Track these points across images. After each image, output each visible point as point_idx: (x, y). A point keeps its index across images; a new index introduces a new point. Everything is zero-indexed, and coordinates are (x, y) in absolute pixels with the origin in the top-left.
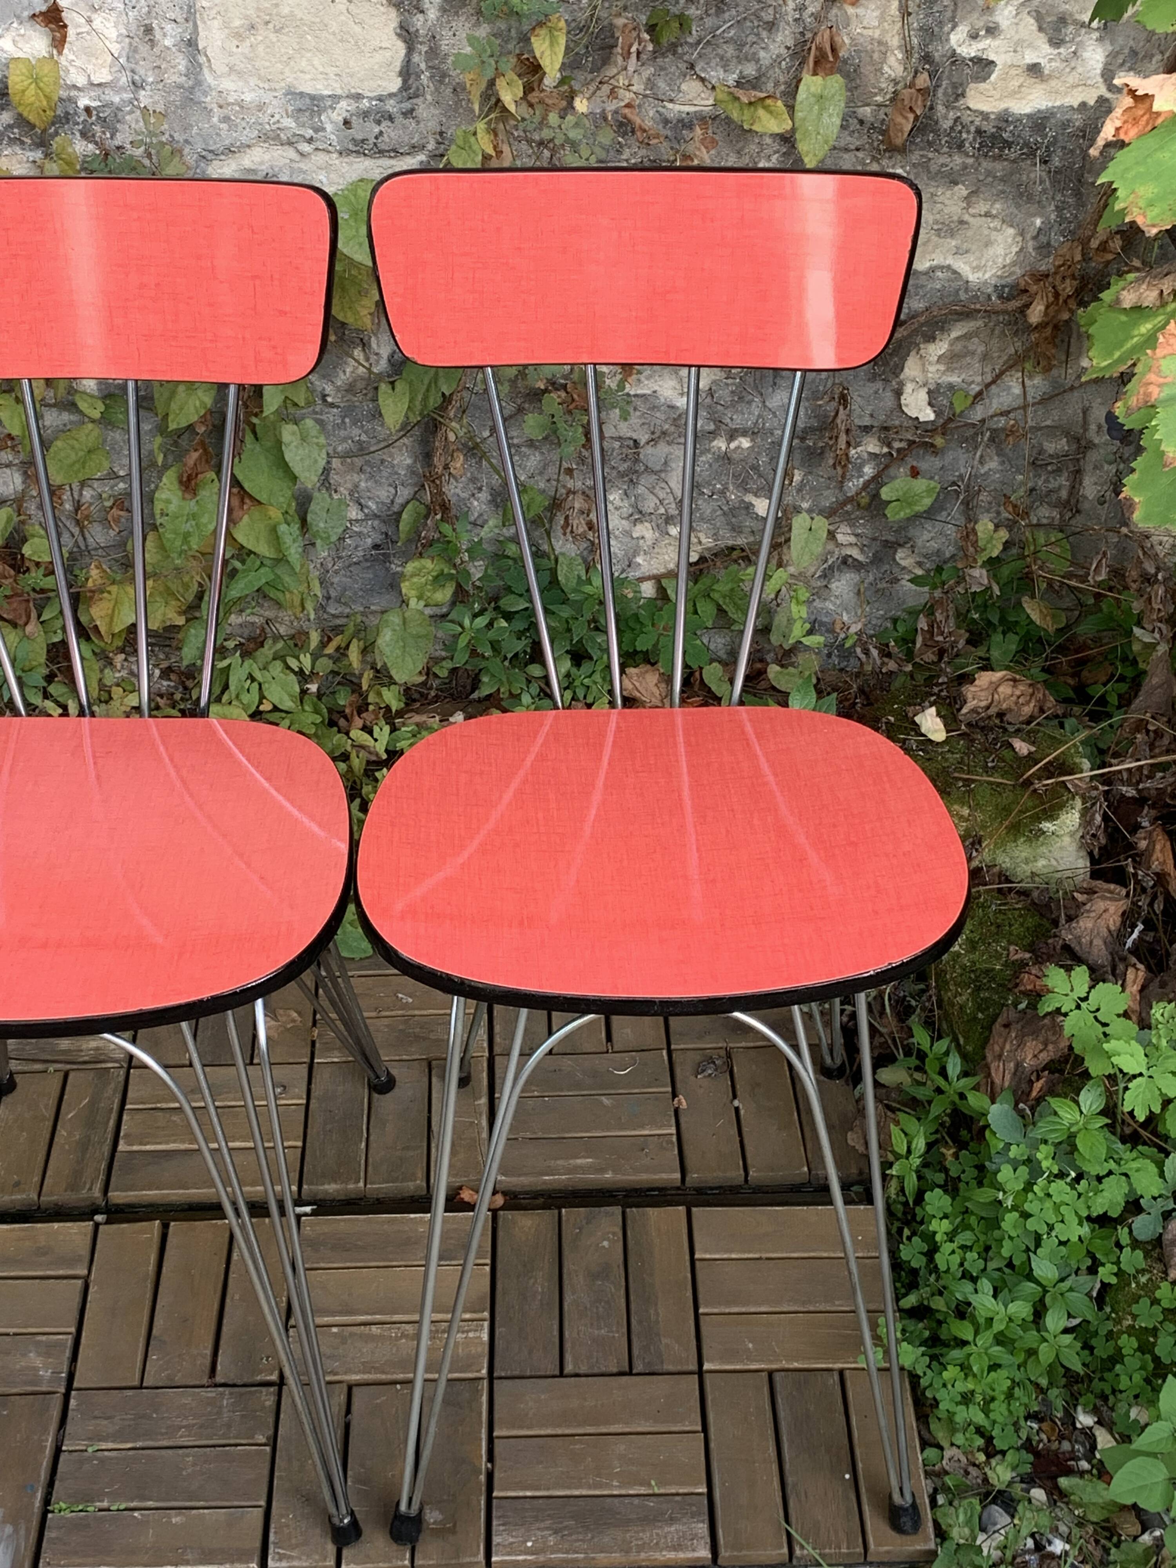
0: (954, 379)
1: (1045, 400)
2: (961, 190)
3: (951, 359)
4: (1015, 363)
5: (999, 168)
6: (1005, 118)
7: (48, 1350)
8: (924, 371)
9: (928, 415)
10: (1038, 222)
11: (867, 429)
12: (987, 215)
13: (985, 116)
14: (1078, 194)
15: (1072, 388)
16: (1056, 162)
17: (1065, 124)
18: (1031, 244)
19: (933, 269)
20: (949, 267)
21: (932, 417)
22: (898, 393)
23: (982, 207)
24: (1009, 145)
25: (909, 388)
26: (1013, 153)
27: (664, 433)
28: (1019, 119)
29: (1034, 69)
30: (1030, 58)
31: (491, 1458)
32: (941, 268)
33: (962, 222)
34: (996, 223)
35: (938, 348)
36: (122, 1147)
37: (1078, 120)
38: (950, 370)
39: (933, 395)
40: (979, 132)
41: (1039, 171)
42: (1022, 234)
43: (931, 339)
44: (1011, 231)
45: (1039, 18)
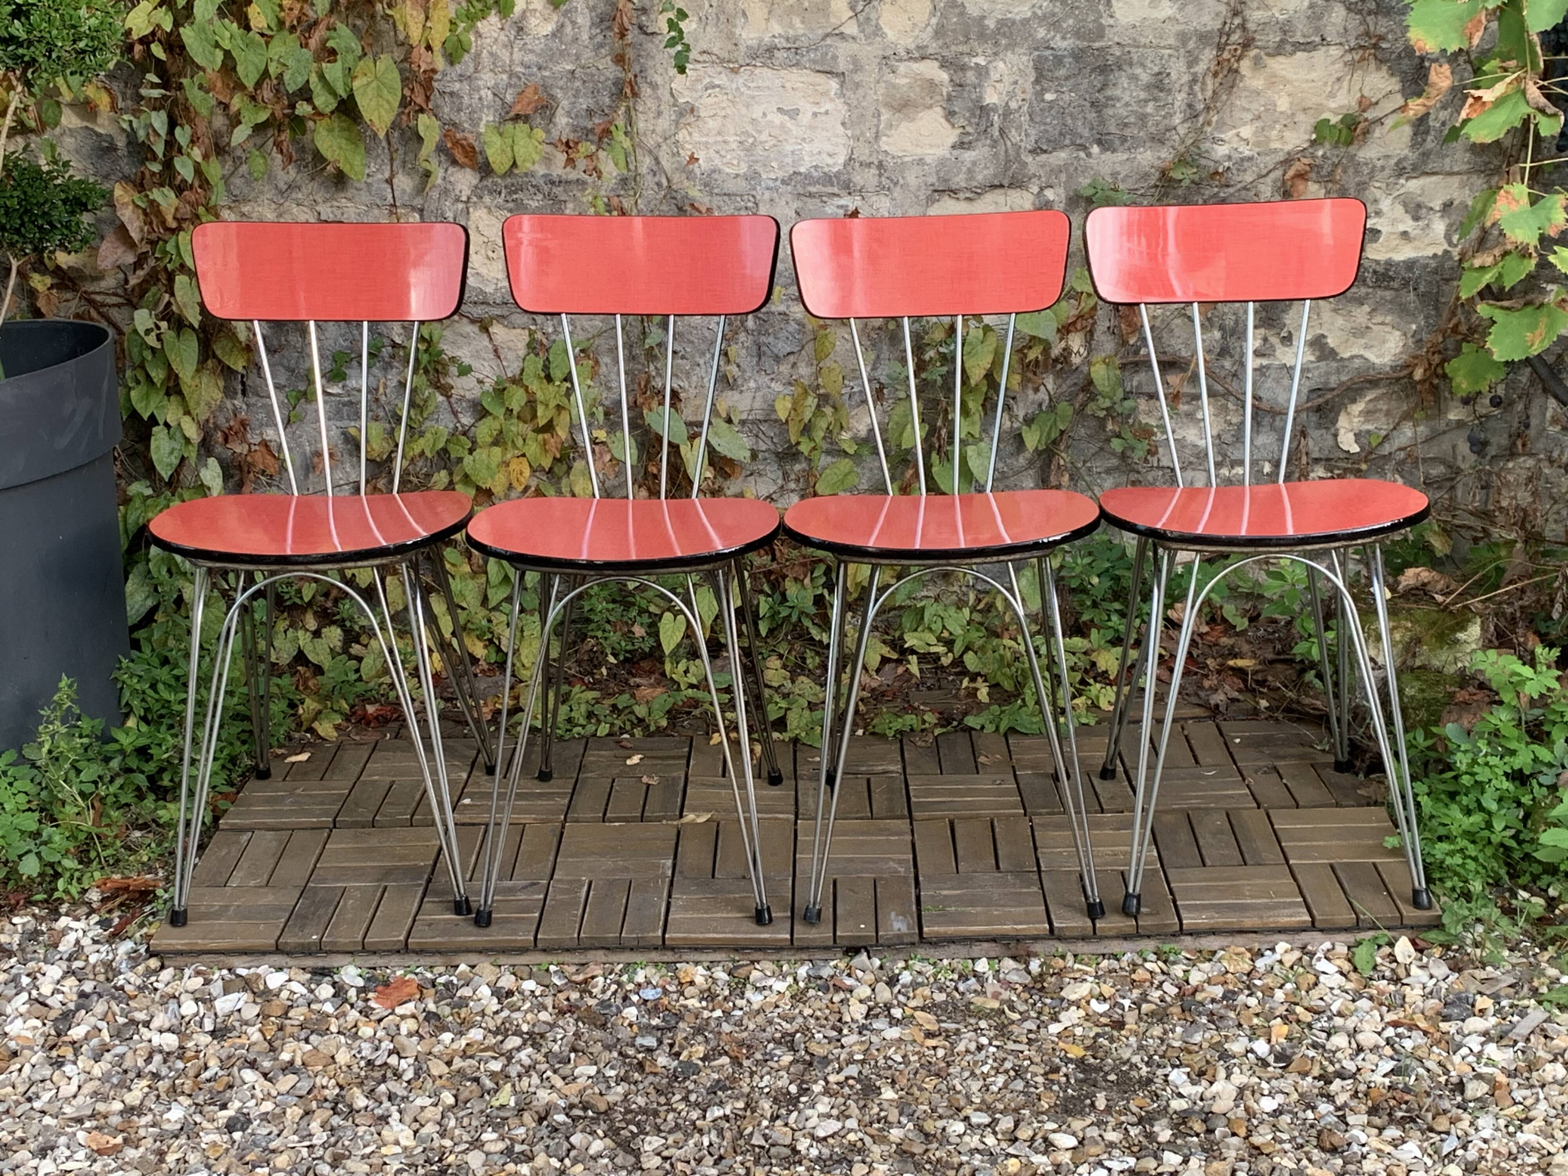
0: (1370, 427)
1: (1428, 440)
2: (1366, 308)
3: (1368, 414)
4: (1407, 416)
5: (1388, 294)
6: (1389, 263)
7: (900, 862)
8: (1351, 422)
9: (1355, 449)
10: (1414, 327)
11: (1317, 460)
12: (1382, 324)
13: (1377, 262)
14: (1436, 308)
15: (1444, 432)
16: (1422, 289)
17: (1426, 266)
18: (1410, 340)
19: (1353, 357)
20: (1361, 356)
21: (1358, 450)
22: (1336, 436)
23: (1379, 319)
24: (1392, 279)
25: (1342, 432)
26: (1395, 284)
27: (1191, 463)
28: (1398, 264)
29: (1405, 234)
30: (1402, 228)
31: (1172, 893)
32: (1356, 356)
33: (1368, 328)
34: (1388, 329)
35: (1357, 408)
36: (913, 799)
37: (1433, 264)
38: (1367, 421)
39: (1358, 436)
40: (1375, 272)
41: (1412, 296)
42: (1405, 334)
43: (1354, 401)
44: (1398, 333)
45: (1405, 205)
